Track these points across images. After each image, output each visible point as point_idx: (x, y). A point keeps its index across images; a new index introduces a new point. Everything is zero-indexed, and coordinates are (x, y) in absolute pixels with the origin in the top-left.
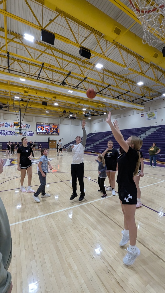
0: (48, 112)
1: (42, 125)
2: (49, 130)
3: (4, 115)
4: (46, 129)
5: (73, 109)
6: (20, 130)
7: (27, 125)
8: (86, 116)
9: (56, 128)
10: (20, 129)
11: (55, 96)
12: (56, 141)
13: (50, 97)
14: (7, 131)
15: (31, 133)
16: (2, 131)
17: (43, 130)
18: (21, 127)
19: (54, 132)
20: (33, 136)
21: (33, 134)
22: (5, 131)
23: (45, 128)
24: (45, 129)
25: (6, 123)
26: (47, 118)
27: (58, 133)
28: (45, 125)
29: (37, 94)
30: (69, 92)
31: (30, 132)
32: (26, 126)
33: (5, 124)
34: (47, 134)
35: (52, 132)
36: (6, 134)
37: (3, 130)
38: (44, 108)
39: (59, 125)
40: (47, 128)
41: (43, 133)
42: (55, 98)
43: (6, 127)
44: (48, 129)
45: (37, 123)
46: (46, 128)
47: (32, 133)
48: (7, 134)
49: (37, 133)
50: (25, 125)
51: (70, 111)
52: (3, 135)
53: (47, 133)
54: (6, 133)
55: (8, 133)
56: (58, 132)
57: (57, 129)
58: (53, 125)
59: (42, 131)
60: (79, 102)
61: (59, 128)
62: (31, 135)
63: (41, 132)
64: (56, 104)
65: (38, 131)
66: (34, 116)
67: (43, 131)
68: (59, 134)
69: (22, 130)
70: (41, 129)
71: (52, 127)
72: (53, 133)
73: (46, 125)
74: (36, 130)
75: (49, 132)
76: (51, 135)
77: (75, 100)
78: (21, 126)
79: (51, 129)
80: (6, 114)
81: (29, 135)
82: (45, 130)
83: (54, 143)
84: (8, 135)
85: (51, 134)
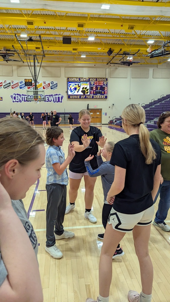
0: (85, 57)
1: (76, 82)
2: (87, 90)
3: (17, 69)
4: (83, 88)
5: (127, 45)
6: (36, 93)
7: (52, 83)
8: (152, 57)
9: (101, 86)
10: (35, 90)
11: (81, 22)
12: (101, 109)
13: (73, 26)
14: (23, 95)
15: (59, 98)
16: (15, 94)
17: (79, 90)
18: (36, 88)
19: (96, 93)
20: (61, 102)
21: (62, 98)
22: (20, 95)
23: (81, 87)
24: (81, 89)
25: (21, 83)
26: (84, 69)
27: (105, 95)
28: (82, 82)
29: (45, 23)
30: (102, 8)
31: (57, 95)
32: (51, 85)
33: (20, 85)
34: (86, 98)
35: (94, 94)
36: (21, 100)
37: (18, 94)
38: (74, 49)
39: (107, 79)
40: (85, 86)
41: (79, 97)
42: (81, 26)
43: (21, 88)
44: (86, 88)
45: (68, 79)
46: (83, 86)
47: (60, 96)
48: (23, 100)
49: (69, 97)
50: (49, 84)
51: (121, 50)
52: (18, 102)
53: (84, 96)
54: (22, 97)
55: (24, 97)
56: (104, 92)
57: (102, 88)
58: (96, 80)
59: (76, 93)
60: (132, 28)
61: (107, 85)
62: (59, 101)
63: (75, 95)
64: (91, 39)
65: (70, 93)
66: (63, 67)
67: (78, 92)
68: (106, 97)
69: (38, 92)
70: (75, 89)
71: (94, 85)
72: (96, 96)
73: (84, 81)
74: (67, 92)
75: (88, 94)
76: (93, 100)
77: (121, 24)
78: (36, 86)
79: (91, 88)
80: (20, 66)
81: (55, 100)
82: (82, 91)
83: (98, 113)
84: (25, 101)
85: (93, 97)
